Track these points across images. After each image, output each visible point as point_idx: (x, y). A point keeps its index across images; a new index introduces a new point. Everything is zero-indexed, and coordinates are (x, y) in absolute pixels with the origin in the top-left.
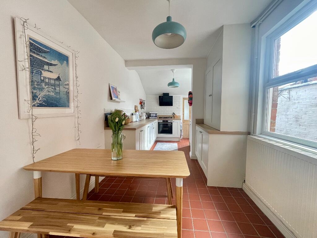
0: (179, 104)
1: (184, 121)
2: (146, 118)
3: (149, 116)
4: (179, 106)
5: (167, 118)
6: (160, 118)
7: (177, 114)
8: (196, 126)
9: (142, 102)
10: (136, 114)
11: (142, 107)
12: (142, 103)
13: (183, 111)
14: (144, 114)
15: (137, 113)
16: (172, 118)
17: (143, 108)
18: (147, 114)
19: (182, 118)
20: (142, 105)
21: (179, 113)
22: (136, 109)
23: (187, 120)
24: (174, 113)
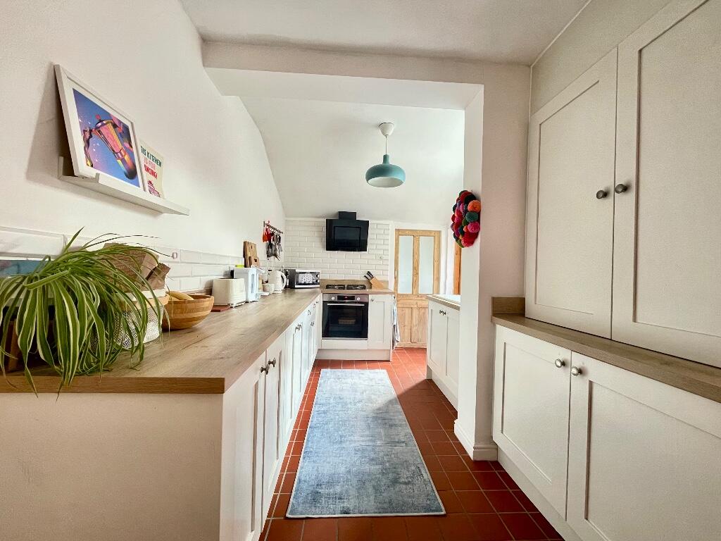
0: (386, 247)
1: (399, 297)
2: (286, 287)
3: (292, 282)
4: (385, 252)
5: (349, 287)
6: (328, 287)
7: (378, 276)
8: (498, 327)
9: (273, 234)
10: (245, 275)
11: (271, 252)
12: (271, 238)
13: (396, 269)
14: (279, 274)
15: (252, 270)
16: (364, 288)
17: (276, 255)
18: (286, 274)
19: (391, 287)
20: (270, 246)
21: (383, 273)
22: (249, 254)
23: (407, 295)
24: (369, 273)
